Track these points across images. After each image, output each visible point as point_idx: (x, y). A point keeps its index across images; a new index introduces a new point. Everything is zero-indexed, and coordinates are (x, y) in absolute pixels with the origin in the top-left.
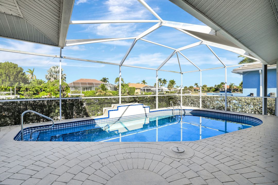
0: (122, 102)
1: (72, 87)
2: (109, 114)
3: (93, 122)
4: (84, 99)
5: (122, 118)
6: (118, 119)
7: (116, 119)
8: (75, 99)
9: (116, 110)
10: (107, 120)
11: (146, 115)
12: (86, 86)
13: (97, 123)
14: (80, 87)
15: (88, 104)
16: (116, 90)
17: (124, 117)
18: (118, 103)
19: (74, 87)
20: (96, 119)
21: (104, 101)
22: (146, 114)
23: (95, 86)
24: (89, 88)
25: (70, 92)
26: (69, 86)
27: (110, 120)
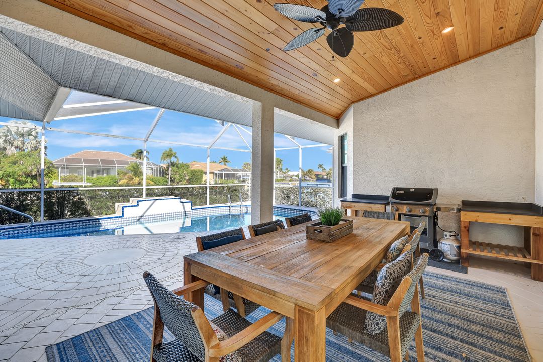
0: (147, 195)
1: (63, 168)
2: (123, 212)
3: (97, 223)
4: (84, 190)
5: (145, 217)
6: (138, 218)
7: (135, 218)
8: (67, 190)
9: (135, 206)
10: (120, 220)
11: (185, 214)
12: (96, 166)
13: (103, 224)
14: (82, 169)
15: (90, 198)
16: (163, 176)
17: (148, 216)
18: (141, 195)
19: (67, 168)
20: (101, 219)
21: (118, 193)
22: (185, 212)
23: (118, 167)
24: (102, 171)
25: (58, 179)
26: (56, 166)
27: (125, 219)
